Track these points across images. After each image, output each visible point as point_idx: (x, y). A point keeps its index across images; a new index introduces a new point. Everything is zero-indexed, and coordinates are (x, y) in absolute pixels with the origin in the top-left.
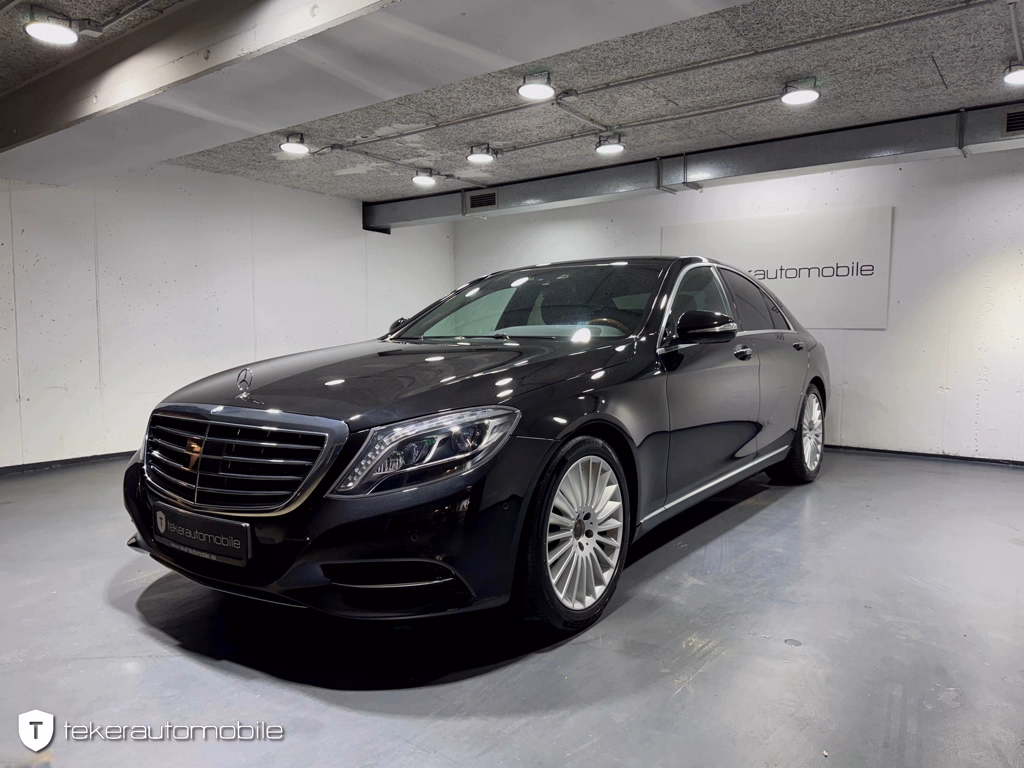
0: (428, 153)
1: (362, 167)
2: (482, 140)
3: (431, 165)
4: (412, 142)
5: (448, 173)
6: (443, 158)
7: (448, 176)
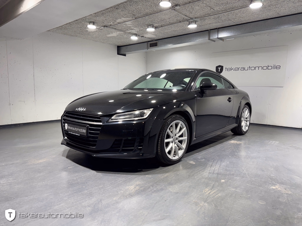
0: (134, 28)
1: (115, 34)
2: (151, 24)
3: (136, 33)
4: (129, 25)
5: (142, 36)
6: (139, 30)
7: (142, 37)
